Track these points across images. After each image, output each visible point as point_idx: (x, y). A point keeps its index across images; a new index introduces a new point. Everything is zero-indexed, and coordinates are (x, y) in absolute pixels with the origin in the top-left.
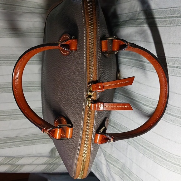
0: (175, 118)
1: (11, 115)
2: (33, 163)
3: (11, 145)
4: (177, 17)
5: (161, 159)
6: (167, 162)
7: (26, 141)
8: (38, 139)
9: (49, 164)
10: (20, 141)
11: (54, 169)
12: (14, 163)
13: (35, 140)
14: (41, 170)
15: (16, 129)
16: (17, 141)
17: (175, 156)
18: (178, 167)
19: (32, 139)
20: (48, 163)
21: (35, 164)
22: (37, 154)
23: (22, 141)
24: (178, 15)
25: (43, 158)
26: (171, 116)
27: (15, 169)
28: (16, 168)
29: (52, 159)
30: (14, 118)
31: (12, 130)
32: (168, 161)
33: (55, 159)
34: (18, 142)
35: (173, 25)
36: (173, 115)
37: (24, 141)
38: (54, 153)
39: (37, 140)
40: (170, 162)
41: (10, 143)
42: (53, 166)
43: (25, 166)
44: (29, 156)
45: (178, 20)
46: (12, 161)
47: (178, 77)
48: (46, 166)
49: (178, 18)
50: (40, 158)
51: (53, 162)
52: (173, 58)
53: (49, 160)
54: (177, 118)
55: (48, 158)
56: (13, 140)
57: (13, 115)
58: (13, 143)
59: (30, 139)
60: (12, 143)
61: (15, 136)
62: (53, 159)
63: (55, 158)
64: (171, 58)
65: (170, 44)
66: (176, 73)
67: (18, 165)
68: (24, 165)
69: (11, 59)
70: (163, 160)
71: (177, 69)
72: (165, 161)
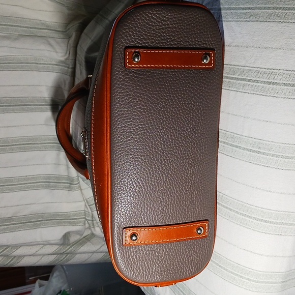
0: (234, 213)
1: (4, 186)
2: (37, 253)
3: (4, 229)
4: (238, 79)
5: (215, 265)
6: (223, 270)
7: (26, 223)
8: (44, 220)
9: (61, 254)
10: (18, 224)
11: (68, 260)
12: (9, 254)
13: (40, 221)
14: (48, 262)
15: (12, 206)
16: (13, 223)
17: (234, 263)
18: (237, 277)
19: (35, 220)
20: (59, 252)
21: (40, 255)
22: (43, 242)
23: (21, 223)
24: (239, 77)
25: (51, 246)
26: (228, 211)
27: (10, 262)
28: (12, 260)
29: (64, 247)
30: (9, 190)
31: (5, 207)
32: (225, 269)
33: (69, 247)
34: (16, 224)
35: (233, 89)
36: (231, 210)
37: (23, 223)
38: (68, 238)
39: (43, 222)
40: (227, 270)
41: (3, 227)
42: (66, 256)
43: (25, 258)
44: (31, 244)
45: (239, 83)
46: (5, 251)
47: (238, 160)
48: (55, 256)
49: (239, 81)
50: (47, 246)
51: (66, 251)
52: (232, 134)
53: (60, 249)
54: (236, 214)
55: (58, 246)
56: (7, 222)
57: (7, 185)
58: (8, 226)
59: (32, 221)
60: (6, 227)
61: (10, 216)
62: (66, 247)
63: (68, 245)
64: (230, 134)
65: (229, 114)
66: (236, 154)
67: (15, 257)
68: (24, 256)
69: (4, 103)
70: (218, 267)
71: (237, 149)
72: (221, 268)
